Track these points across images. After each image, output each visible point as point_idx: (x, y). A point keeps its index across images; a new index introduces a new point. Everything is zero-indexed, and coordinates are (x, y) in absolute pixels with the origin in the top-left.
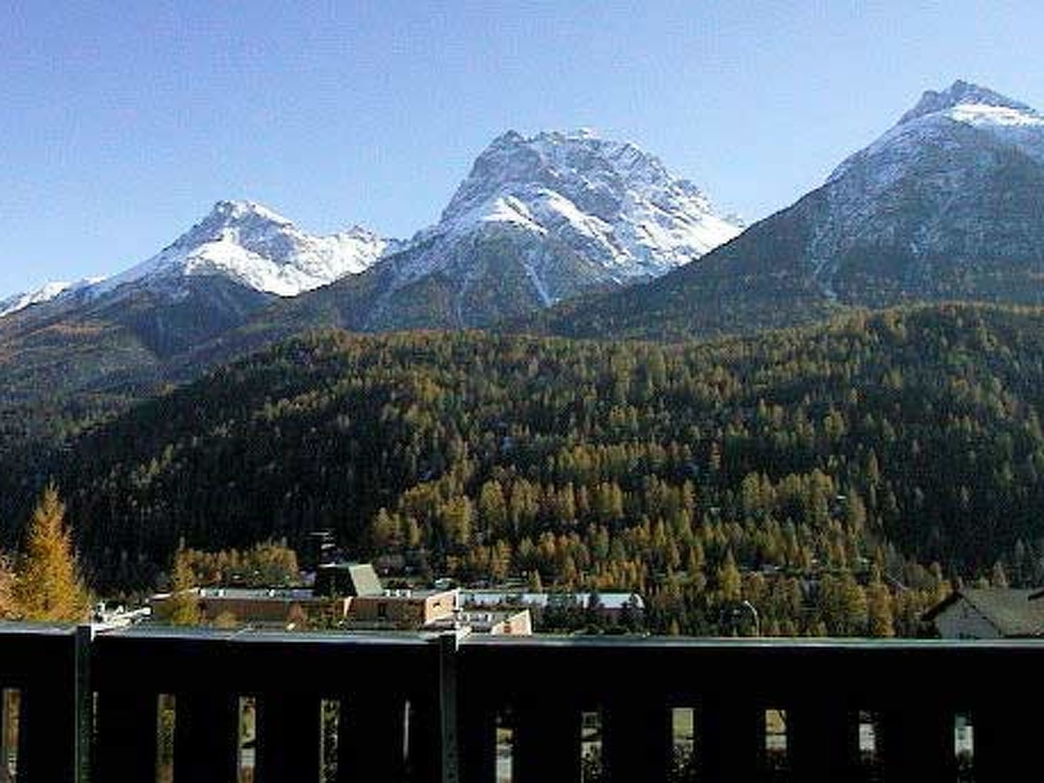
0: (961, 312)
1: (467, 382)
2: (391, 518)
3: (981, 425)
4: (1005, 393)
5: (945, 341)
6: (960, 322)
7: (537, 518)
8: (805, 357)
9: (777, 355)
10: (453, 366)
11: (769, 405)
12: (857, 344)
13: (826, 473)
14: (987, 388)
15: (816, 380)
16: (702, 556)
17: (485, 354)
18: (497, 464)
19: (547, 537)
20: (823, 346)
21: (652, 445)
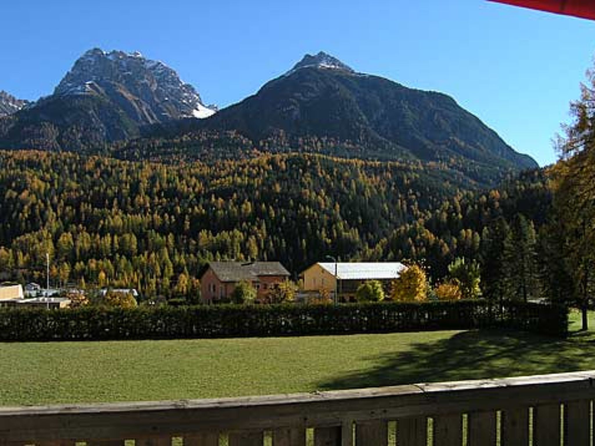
0: (310, 159)
1: (58, 179)
2: (8, 252)
3: (314, 211)
4: (326, 197)
5: (301, 171)
6: (309, 163)
7: (89, 251)
8: (236, 175)
9: (223, 173)
10: (51, 171)
11: (216, 198)
12: (262, 171)
13: (241, 231)
14: (318, 194)
15: (240, 186)
16: (172, 270)
17: (71, 165)
18: (72, 223)
19: (92, 262)
20: (246, 170)
21: (155, 215)
